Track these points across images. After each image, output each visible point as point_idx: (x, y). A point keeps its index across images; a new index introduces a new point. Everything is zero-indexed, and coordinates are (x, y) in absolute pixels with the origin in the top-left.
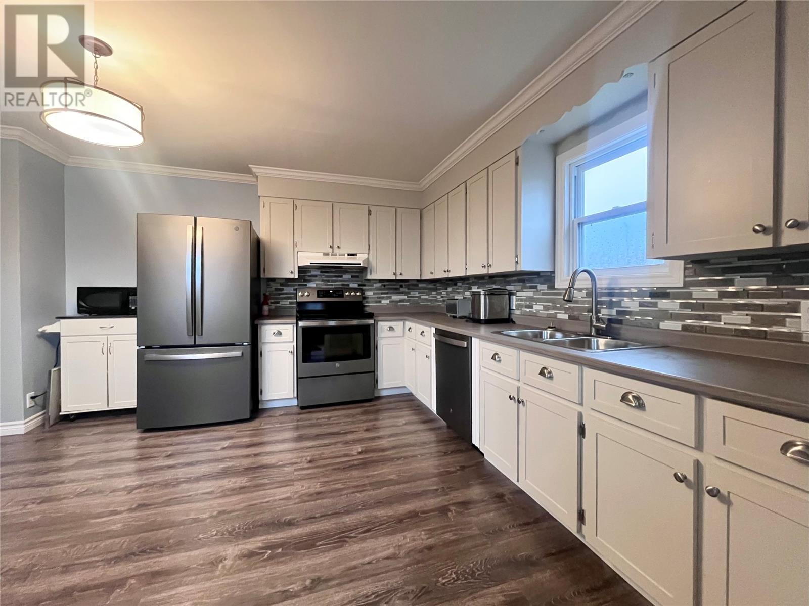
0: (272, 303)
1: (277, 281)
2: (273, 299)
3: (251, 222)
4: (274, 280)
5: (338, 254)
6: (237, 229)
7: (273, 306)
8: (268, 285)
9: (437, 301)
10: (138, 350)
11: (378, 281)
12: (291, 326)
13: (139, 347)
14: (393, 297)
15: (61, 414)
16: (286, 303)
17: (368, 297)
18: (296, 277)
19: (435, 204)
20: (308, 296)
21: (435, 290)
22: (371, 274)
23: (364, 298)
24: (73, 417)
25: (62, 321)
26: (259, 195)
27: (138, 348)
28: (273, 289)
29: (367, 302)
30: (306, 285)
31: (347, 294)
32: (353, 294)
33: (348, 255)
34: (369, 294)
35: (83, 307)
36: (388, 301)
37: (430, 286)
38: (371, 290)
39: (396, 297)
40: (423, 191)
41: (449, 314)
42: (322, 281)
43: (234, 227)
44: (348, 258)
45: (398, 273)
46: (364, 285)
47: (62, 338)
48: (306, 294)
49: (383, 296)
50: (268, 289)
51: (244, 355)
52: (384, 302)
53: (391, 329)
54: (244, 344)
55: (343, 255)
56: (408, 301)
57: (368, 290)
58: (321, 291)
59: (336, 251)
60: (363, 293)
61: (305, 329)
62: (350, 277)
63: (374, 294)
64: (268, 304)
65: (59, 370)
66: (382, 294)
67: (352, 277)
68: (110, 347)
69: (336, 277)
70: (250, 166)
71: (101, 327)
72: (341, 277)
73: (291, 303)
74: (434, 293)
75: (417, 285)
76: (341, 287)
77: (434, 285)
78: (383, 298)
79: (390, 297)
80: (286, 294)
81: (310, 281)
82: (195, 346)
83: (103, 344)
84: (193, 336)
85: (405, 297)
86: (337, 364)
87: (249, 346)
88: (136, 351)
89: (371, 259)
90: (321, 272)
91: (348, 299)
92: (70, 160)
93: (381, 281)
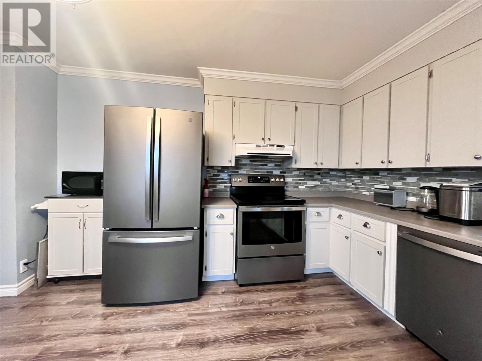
0: (211, 186)
1: (215, 168)
2: (212, 183)
3: (203, 113)
4: (212, 167)
5: (268, 145)
6: (190, 120)
7: (211, 189)
8: (208, 171)
9: (346, 187)
10: (104, 232)
11: (296, 170)
12: (233, 210)
13: (105, 228)
14: (308, 183)
15: (48, 277)
16: (221, 187)
17: (288, 183)
18: (233, 165)
19: (363, 98)
20: (240, 181)
21: (345, 177)
22: (295, 163)
23: (286, 183)
24: (57, 280)
25: (49, 200)
26: (205, 94)
27: (103, 229)
28: (212, 174)
29: (287, 187)
30: (238, 172)
31: (273, 180)
32: (277, 180)
33: (278, 146)
34: (289, 180)
35: (66, 188)
36: (304, 187)
37: (340, 174)
38: (291, 177)
39: (311, 183)
40: (342, 89)
41: (377, 203)
42: (251, 168)
43: (189, 117)
44: (277, 149)
45: (319, 162)
46: (285, 173)
47: (49, 214)
48: (239, 180)
49: (300, 182)
50: (208, 175)
51: (194, 238)
52: (301, 187)
53: (319, 214)
54: (195, 228)
55: (273, 146)
56: (320, 187)
57: (288, 177)
58: (251, 177)
59: (267, 142)
60: (284, 180)
61: (244, 214)
62: (274, 165)
63: (293, 180)
64: (208, 188)
65: (47, 240)
66: (300, 180)
67: (276, 165)
68: (85, 222)
69: (262, 165)
70: (198, 67)
71: (78, 206)
72: (266, 165)
73: (225, 186)
74: (343, 180)
75: (329, 173)
76: (266, 174)
77: (343, 173)
78: (300, 183)
79: (306, 183)
80: (222, 179)
81: (241, 168)
82: (152, 229)
83: (80, 220)
84: (151, 220)
85: (318, 183)
86: (272, 247)
87: (199, 230)
88: (102, 231)
89: (296, 150)
90: (251, 161)
91: (273, 185)
92: (62, 70)
93: (299, 169)
